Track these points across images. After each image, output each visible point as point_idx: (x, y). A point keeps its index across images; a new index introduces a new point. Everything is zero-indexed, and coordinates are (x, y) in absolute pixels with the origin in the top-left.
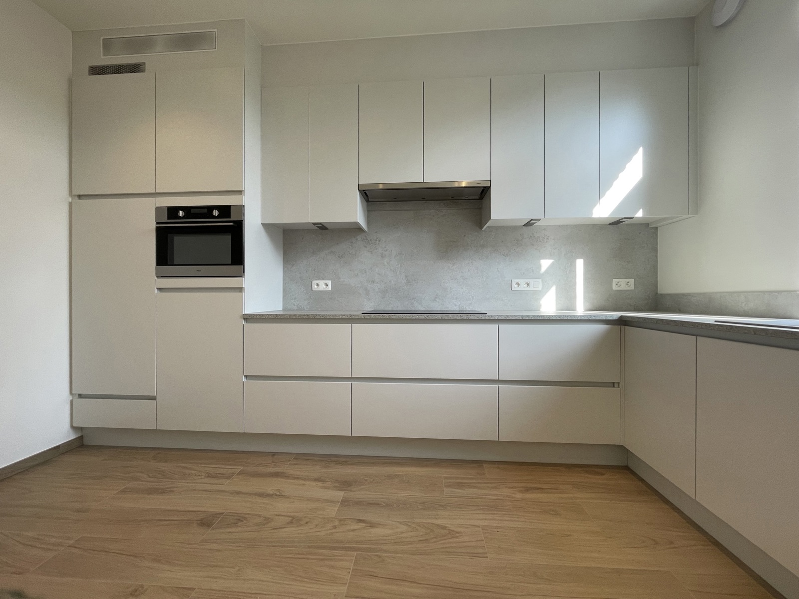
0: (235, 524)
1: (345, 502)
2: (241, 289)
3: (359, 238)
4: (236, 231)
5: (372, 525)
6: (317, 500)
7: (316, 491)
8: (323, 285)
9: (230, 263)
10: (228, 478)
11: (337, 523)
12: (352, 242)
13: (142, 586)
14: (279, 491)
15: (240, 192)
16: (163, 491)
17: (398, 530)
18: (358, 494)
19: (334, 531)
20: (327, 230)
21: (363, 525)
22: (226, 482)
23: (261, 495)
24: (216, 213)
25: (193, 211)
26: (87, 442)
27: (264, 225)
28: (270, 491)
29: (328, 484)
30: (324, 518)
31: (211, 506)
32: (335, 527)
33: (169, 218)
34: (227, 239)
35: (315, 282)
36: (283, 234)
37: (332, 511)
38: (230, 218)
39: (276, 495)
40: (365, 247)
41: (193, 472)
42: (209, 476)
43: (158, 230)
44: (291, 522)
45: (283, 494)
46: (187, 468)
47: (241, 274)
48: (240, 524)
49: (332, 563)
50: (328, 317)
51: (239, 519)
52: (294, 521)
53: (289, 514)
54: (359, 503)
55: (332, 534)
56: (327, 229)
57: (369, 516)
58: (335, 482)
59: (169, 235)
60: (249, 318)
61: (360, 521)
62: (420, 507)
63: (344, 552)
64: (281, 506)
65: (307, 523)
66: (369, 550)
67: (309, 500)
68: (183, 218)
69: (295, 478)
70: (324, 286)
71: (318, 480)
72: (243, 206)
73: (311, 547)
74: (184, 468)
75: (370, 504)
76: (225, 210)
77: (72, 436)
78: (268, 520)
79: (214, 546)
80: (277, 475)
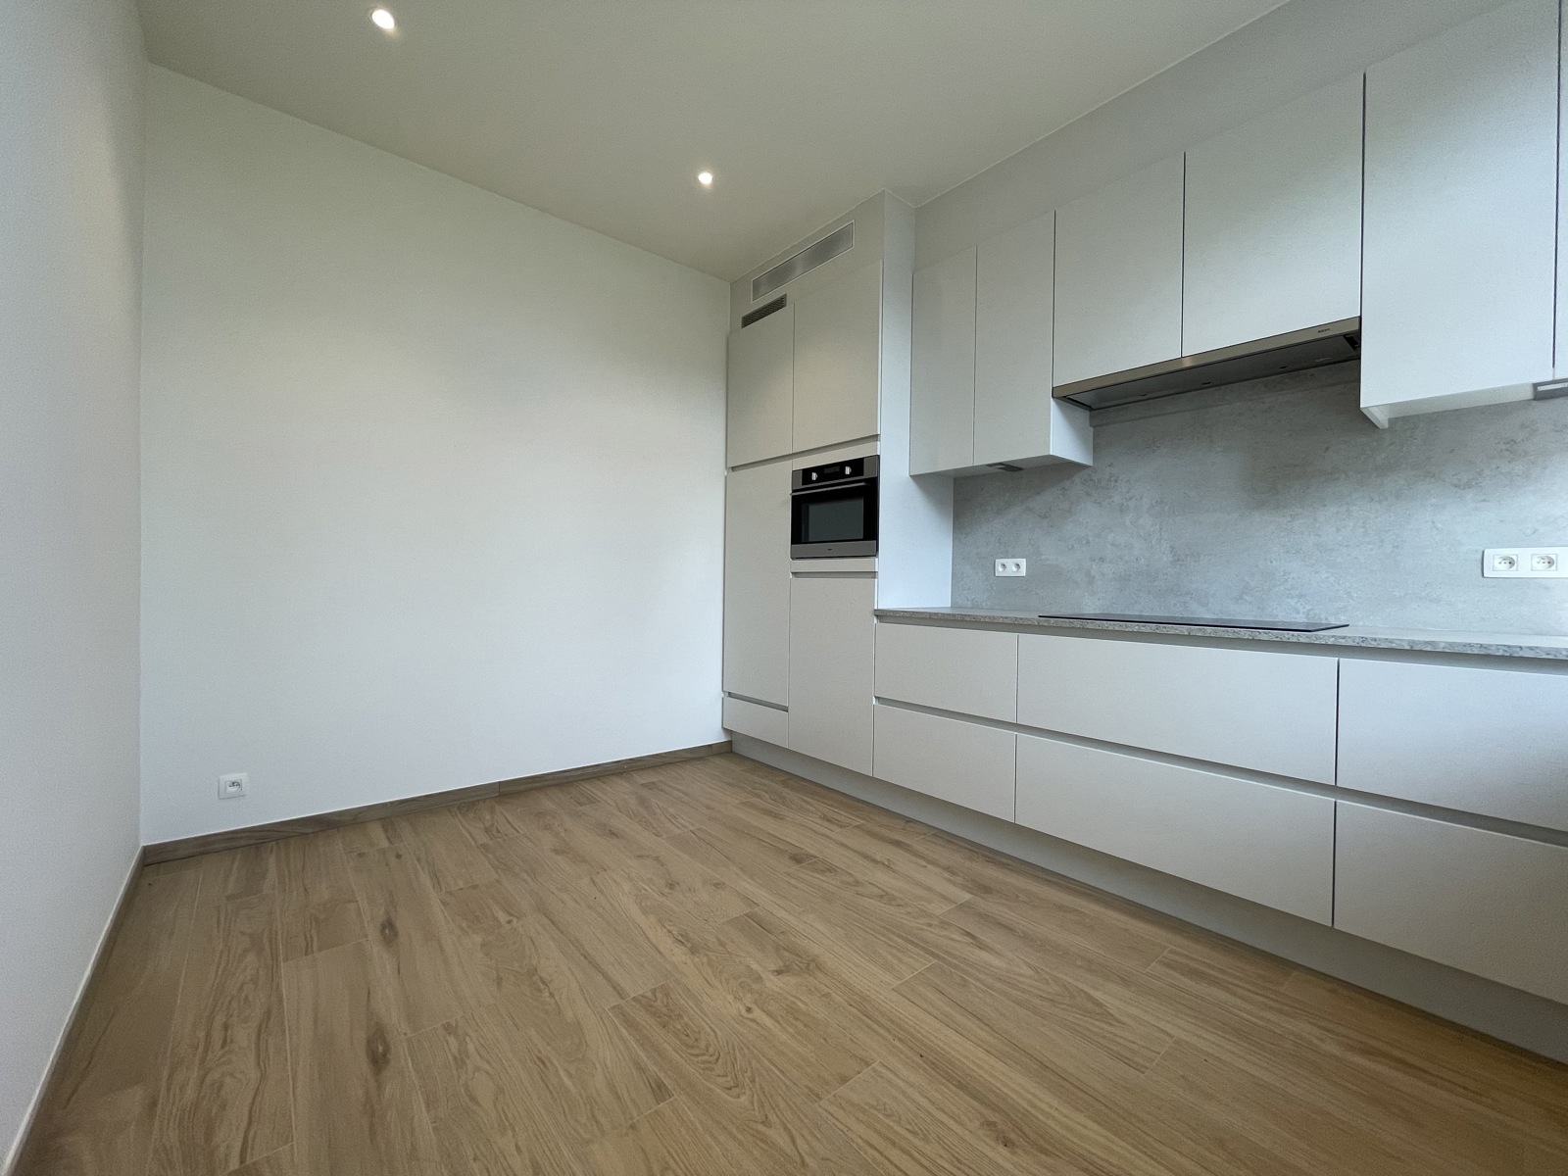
0: (822, 872)
1: (964, 907)
2: (873, 574)
3: (1077, 479)
4: (869, 493)
5: (982, 946)
6: (929, 889)
7: (935, 879)
8: (1013, 567)
9: (862, 537)
10: (841, 826)
11: (935, 922)
12: (1064, 489)
13: (724, 884)
14: (889, 860)
15: (875, 437)
16: (776, 816)
17: (1016, 969)
18: (992, 906)
19: (925, 928)
20: (1021, 472)
21: (968, 940)
22: (838, 830)
23: (866, 857)
24: (848, 470)
25: (827, 471)
26: (737, 748)
27: (916, 478)
28: (878, 858)
29: (959, 880)
30: (922, 910)
31: (809, 846)
32: (930, 925)
33: (803, 484)
34: (859, 505)
35: (999, 562)
36: (954, 483)
37: (939, 909)
38: (862, 475)
39: (883, 864)
40: (1088, 494)
41: (811, 808)
42: (825, 818)
43: (795, 499)
44: (882, 896)
45: (892, 866)
46: (807, 803)
47: (875, 553)
48: (828, 874)
49: (899, 955)
50: (982, 620)
51: (831, 869)
52: (885, 897)
53: (885, 888)
54: (985, 918)
55: (922, 929)
56: (1021, 469)
57: (987, 937)
58: (968, 881)
59: (804, 506)
60: (882, 616)
61: (968, 934)
62: (1079, 963)
63: (922, 953)
64: (883, 878)
65: (898, 905)
66: (956, 967)
67: (918, 884)
68: (817, 481)
69: (916, 854)
70: (1015, 569)
71: (947, 869)
72: (879, 456)
73: (888, 929)
74: (804, 801)
75: (999, 923)
76: (857, 465)
77: (721, 738)
78: (857, 883)
79: (793, 882)
80: (898, 844)
